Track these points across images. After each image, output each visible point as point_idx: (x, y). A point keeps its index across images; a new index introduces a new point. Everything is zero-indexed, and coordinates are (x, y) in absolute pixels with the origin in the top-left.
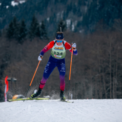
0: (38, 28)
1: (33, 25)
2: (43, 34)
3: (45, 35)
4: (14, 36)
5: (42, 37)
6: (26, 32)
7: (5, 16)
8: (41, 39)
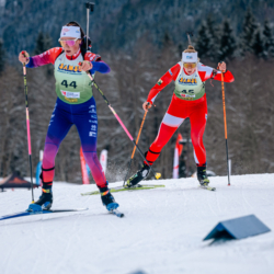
0: (258, 35)
1: (248, 29)
2: (267, 45)
3: (271, 48)
4: (209, 53)
5: (266, 53)
6: (232, 45)
7: (200, 12)
8: (264, 56)
